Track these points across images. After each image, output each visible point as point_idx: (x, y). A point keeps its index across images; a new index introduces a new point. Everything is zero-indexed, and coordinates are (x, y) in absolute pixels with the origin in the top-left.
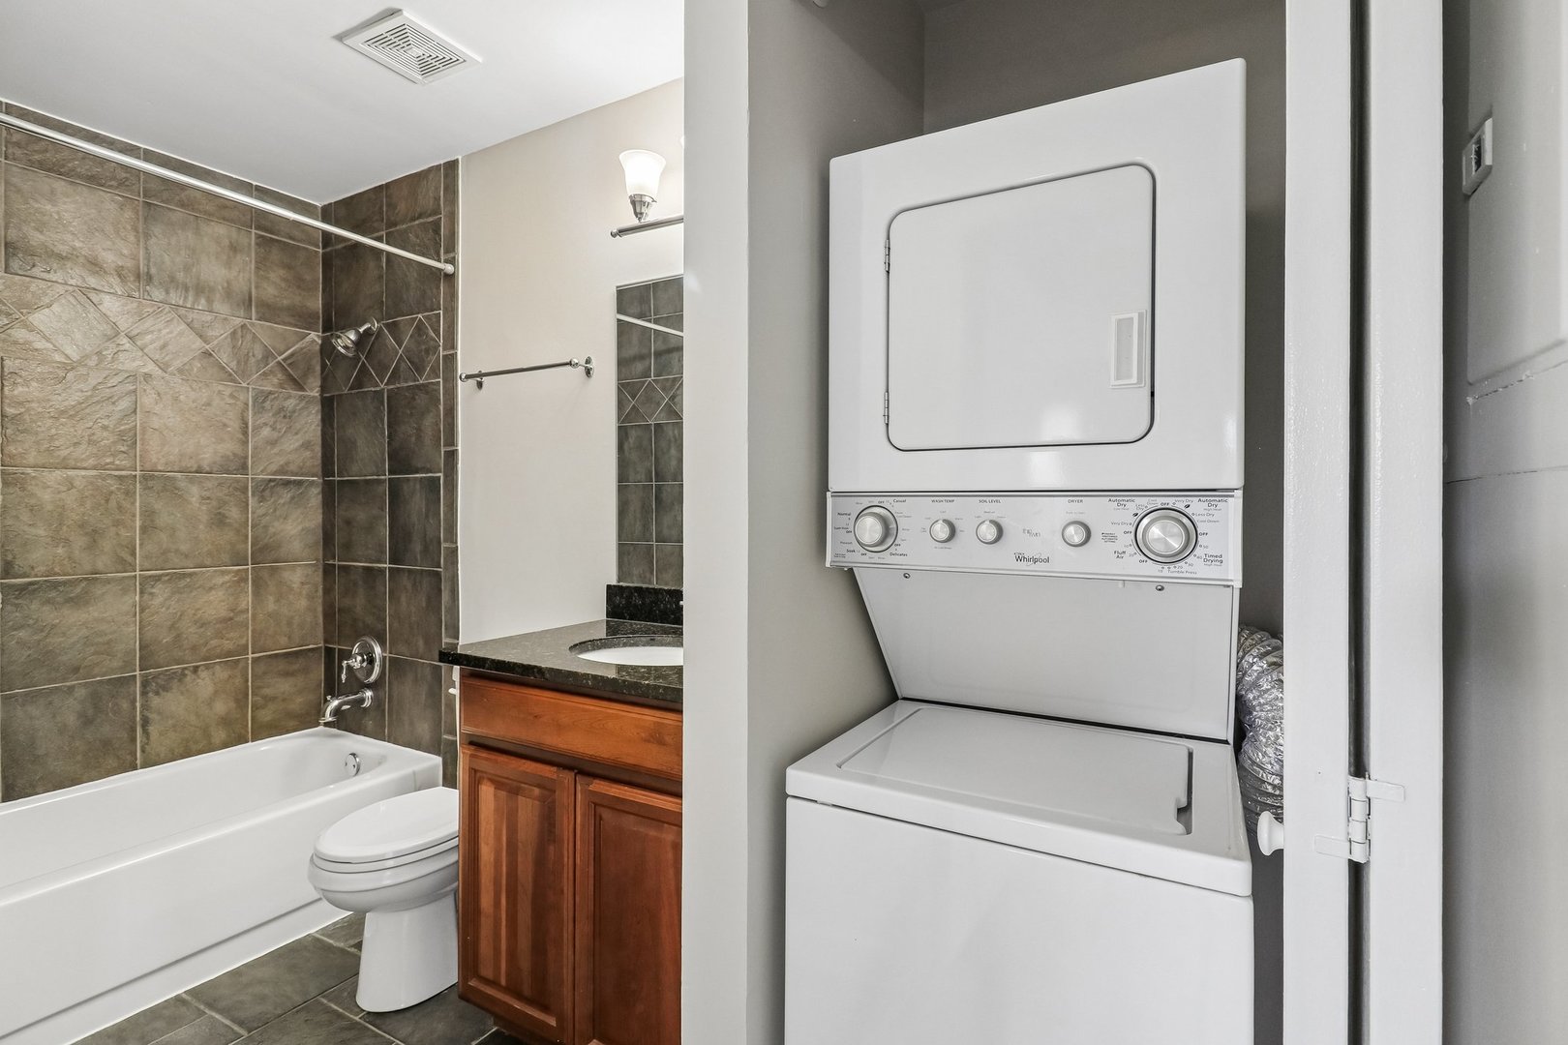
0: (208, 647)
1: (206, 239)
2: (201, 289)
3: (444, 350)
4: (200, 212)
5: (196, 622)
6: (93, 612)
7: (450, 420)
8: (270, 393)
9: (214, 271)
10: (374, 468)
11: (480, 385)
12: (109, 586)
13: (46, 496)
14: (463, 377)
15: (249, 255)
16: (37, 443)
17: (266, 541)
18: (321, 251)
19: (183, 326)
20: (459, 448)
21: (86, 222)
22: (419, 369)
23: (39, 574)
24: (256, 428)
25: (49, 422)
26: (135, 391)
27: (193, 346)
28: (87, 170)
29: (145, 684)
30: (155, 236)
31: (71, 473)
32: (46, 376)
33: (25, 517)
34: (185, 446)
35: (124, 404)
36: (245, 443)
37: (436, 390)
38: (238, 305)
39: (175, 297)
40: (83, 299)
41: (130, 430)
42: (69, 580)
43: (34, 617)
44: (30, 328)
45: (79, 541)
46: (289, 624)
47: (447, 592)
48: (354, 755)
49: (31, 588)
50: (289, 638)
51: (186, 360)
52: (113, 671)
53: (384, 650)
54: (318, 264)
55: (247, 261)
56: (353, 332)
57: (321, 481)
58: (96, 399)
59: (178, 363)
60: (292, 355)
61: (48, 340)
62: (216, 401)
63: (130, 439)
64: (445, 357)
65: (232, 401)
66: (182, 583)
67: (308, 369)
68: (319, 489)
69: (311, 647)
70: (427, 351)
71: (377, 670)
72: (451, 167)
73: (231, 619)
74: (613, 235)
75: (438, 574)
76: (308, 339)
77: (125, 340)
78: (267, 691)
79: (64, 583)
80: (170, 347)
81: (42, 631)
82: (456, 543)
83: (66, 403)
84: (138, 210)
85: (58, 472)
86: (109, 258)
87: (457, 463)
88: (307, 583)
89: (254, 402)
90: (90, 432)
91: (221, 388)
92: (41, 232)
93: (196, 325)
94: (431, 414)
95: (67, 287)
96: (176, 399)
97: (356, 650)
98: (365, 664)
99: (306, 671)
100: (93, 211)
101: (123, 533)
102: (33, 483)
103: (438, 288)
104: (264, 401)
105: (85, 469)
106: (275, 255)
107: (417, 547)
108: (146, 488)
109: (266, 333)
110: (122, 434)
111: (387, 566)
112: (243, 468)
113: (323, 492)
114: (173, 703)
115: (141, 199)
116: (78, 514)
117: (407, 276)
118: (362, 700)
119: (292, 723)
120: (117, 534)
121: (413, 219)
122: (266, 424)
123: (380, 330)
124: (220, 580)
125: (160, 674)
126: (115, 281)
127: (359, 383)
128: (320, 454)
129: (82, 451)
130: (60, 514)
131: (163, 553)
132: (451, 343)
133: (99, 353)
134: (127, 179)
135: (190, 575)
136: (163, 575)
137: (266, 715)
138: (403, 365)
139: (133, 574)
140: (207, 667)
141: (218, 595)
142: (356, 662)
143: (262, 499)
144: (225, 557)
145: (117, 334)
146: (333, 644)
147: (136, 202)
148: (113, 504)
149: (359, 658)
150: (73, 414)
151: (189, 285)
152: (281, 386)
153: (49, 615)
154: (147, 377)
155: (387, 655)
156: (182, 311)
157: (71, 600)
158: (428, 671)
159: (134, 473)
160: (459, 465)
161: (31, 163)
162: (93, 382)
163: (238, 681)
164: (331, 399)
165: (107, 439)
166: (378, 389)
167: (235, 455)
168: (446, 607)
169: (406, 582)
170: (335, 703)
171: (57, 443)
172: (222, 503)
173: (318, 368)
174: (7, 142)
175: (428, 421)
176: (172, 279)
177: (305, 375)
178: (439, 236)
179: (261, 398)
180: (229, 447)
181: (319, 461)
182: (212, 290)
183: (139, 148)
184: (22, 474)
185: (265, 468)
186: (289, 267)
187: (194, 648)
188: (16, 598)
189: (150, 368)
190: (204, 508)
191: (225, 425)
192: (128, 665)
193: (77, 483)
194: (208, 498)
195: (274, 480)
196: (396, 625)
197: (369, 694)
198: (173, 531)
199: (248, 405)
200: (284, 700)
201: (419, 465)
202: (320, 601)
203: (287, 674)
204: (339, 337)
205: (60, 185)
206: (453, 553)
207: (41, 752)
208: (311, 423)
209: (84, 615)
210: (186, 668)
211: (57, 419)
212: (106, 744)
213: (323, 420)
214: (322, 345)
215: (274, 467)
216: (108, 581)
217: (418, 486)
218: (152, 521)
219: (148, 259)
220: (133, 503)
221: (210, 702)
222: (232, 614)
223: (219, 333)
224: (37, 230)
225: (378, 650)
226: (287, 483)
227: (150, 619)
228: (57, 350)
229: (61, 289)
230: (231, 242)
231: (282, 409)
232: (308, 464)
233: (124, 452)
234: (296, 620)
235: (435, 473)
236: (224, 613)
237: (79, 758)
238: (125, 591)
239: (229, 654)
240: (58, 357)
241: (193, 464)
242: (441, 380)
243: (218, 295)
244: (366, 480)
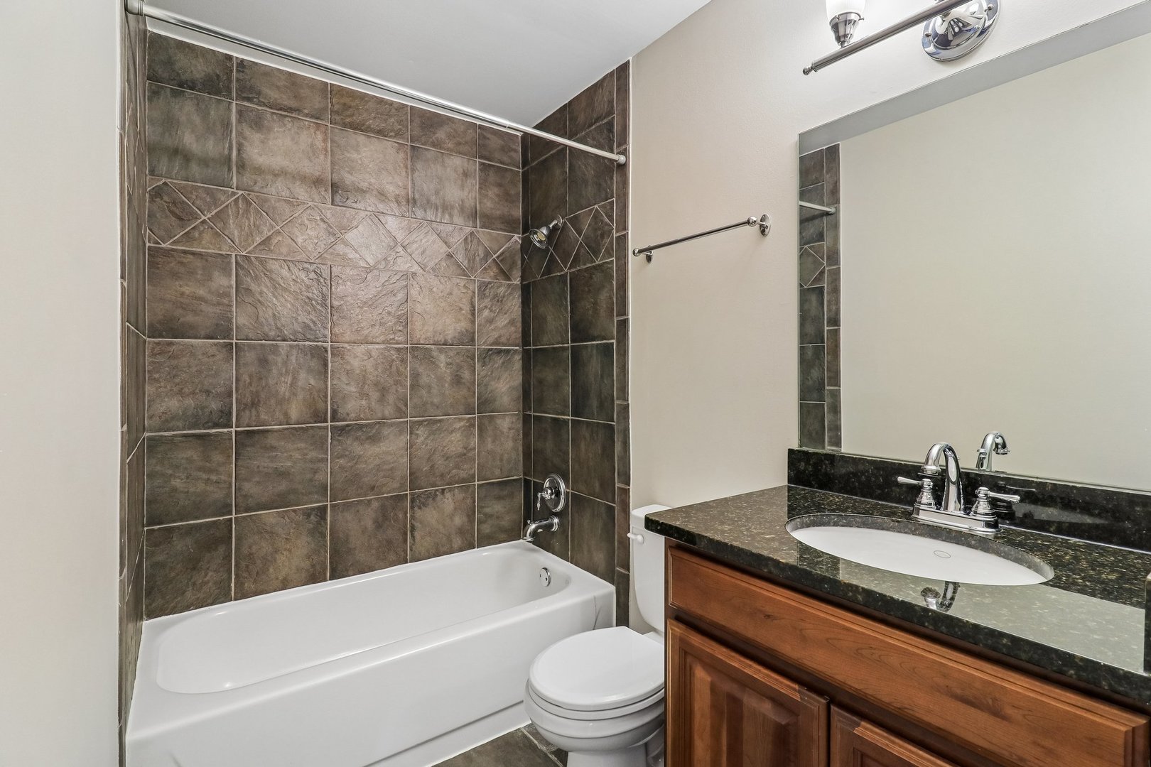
0: (451, 475)
1: (448, 169)
2: (446, 208)
3: (617, 232)
4: (445, 149)
5: (443, 456)
6: (383, 447)
7: (622, 293)
8: (489, 283)
9: (453, 193)
10: (560, 338)
11: (649, 259)
12: (392, 428)
13: (356, 363)
14: (636, 252)
15: (475, 179)
16: (351, 325)
17: (486, 396)
18: (521, 170)
19: (435, 236)
20: (630, 317)
21: (377, 165)
22: (596, 252)
23: (352, 419)
24: (481, 310)
25: (358, 310)
26: (407, 286)
27: (441, 251)
28: (377, 126)
29: (413, 501)
30: (418, 171)
31: (371, 346)
32: (356, 277)
33: (344, 379)
34: (437, 325)
35: (400, 296)
36: (473, 322)
37: (609, 268)
38: (468, 218)
39: (430, 215)
40: (376, 220)
41: (404, 314)
42: (369, 424)
43: (349, 449)
44: (346, 244)
45: (375, 395)
46: (501, 460)
47: (620, 443)
48: (546, 569)
49: (347, 428)
50: (501, 470)
51: (437, 261)
52: (394, 490)
53: (567, 487)
54: (519, 182)
55: (474, 183)
56: (545, 228)
57: (521, 349)
58: (384, 293)
59: (432, 264)
60: (502, 253)
61: (356, 252)
62: (456, 291)
63: (404, 321)
64: (617, 238)
65: (465, 291)
66: (435, 427)
67: (513, 263)
68: (520, 356)
69: (515, 477)
70: (602, 236)
71: (562, 502)
72: (624, 68)
73: (465, 455)
74: (806, 72)
75: (612, 427)
76: (513, 240)
77: (400, 249)
78: (487, 510)
79: (366, 426)
80: (427, 252)
81: (354, 460)
82: (628, 400)
83: (366, 297)
84: (407, 153)
85: (363, 346)
86: (391, 189)
87: (628, 331)
88: (513, 429)
89: (479, 291)
90: (380, 316)
91: (458, 281)
92: (351, 174)
93: (443, 235)
94: (606, 290)
95: (367, 213)
96: (431, 290)
97: (547, 484)
98: (553, 497)
99: (511, 495)
100: (381, 155)
101: (401, 390)
102: (349, 354)
103: (612, 179)
104: (484, 290)
105: (378, 343)
106: (492, 177)
107: (594, 403)
108: (414, 357)
109: (486, 237)
110: (399, 317)
111: (570, 418)
112: (472, 341)
113: (523, 359)
114: (429, 516)
115: (409, 144)
116: (374, 376)
117: (585, 175)
118: (551, 525)
119: (503, 536)
120: (397, 391)
121: (591, 125)
122: (486, 307)
123: (565, 223)
124: (458, 425)
125: (422, 493)
126: (394, 205)
127: (549, 270)
128: (521, 329)
129: (376, 331)
130: (364, 376)
131: (424, 405)
132: (623, 225)
133: (385, 259)
134: (400, 130)
135: (440, 421)
136: (423, 421)
137: (487, 528)
138: (582, 250)
139: (406, 420)
140: (450, 490)
141: (456, 436)
142: (547, 495)
143: (484, 364)
144: (461, 408)
145: (396, 244)
146: (531, 477)
147: (406, 146)
148: (394, 369)
149: (549, 491)
150: (370, 304)
151: (438, 204)
152: (496, 277)
153: (357, 449)
154: (414, 274)
155: (570, 491)
156: (434, 225)
157: (369, 438)
158: (603, 510)
159: (406, 346)
160: (630, 333)
161: (345, 125)
162: (382, 280)
163: (469, 501)
164: (528, 285)
165: (391, 321)
166: (563, 273)
167: (467, 331)
168: (618, 457)
169: (585, 432)
170: (533, 526)
171: (362, 325)
172: (460, 367)
173: (519, 262)
174: (331, 111)
175: (603, 296)
176: (428, 201)
177: (511, 269)
178: (614, 134)
179: (484, 286)
180: (463, 325)
181: (520, 335)
182: (452, 207)
183: (407, 106)
184: (342, 347)
185: (486, 341)
186: (500, 185)
187: (442, 475)
188: (339, 436)
189: (416, 268)
190: (448, 371)
191: (461, 309)
192: (402, 486)
193: (373, 354)
194: (451, 364)
195: (492, 349)
196: (577, 467)
197: (556, 520)
198: (429, 387)
199: (475, 293)
200: (498, 518)
201: (596, 334)
202: (521, 442)
203: (499, 498)
204: (536, 233)
205: (361, 138)
206: (626, 408)
207: (352, 546)
208: (514, 304)
209: (377, 449)
210: (437, 490)
211: (361, 308)
212: (389, 542)
213: (523, 302)
214: (522, 245)
215: (491, 340)
216: (392, 425)
217: (595, 351)
218: (417, 381)
219: (413, 187)
220: (406, 368)
221: (451, 517)
222: (465, 451)
223: (457, 239)
224: (349, 173)
225: (562, 486)
226: (500, 352)
227: (416, 453)
228: (362, 258)
229: (362, 214)
230: (464, 170)
231: (496, 296)
232: (513, 337)
233: (400, 331)
234: (506, 456)
235: (609, 340)
236: (460, 450)
237: (374, 552)
238: (401, 432)
239: (464, 481)
240: (362, 264)
241: (440, 338)
242: (614, 259)
243: (456, 211)
244: (554, 348)
